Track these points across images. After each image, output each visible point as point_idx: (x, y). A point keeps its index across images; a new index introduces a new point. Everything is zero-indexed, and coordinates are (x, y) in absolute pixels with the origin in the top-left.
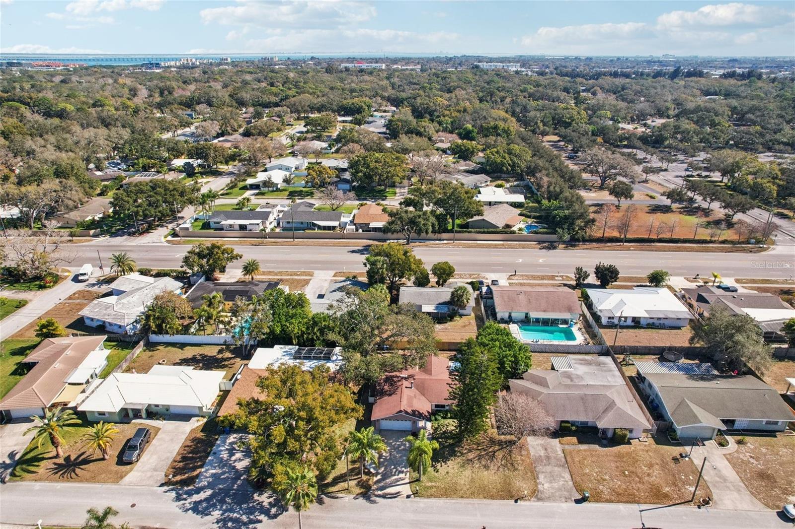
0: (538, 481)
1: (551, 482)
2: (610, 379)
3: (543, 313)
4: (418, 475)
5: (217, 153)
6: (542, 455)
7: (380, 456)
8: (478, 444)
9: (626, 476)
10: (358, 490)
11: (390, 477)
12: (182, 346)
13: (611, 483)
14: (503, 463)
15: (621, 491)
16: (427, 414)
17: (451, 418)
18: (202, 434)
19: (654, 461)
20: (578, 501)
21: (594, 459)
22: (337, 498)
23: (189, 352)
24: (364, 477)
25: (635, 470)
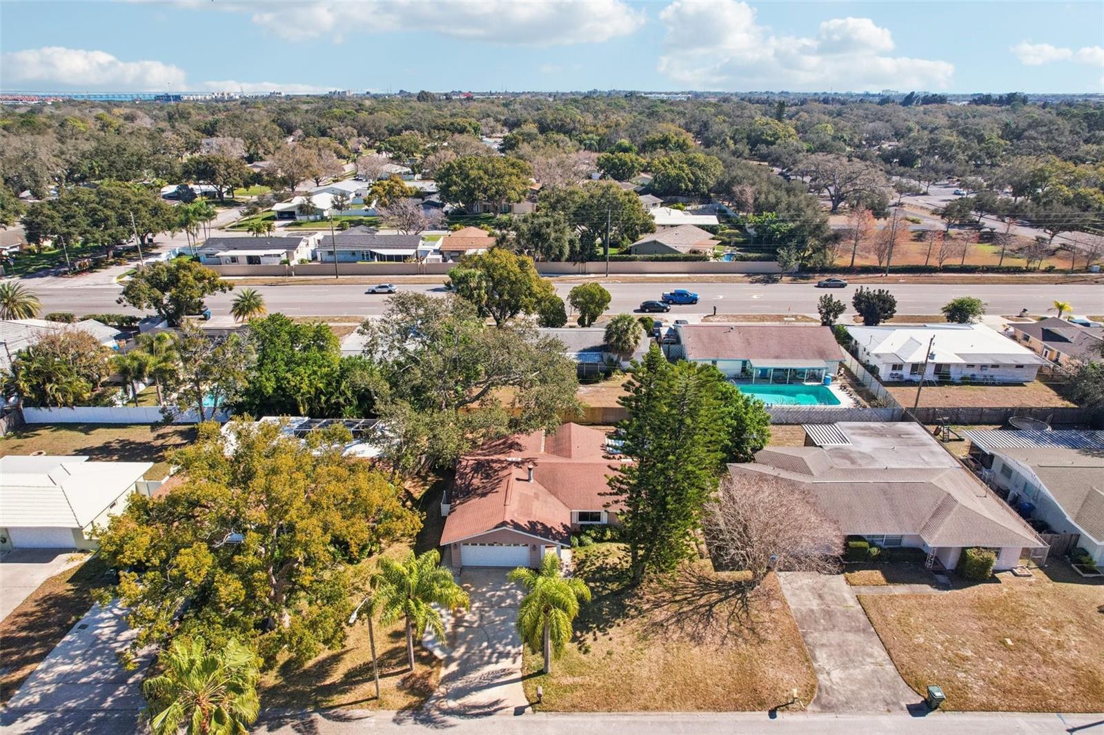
0: (816, 665)
1: (844, 667)
2: (926, 458)
3: (775, 361)
4: (542, 660)
5: (230, 170)
6: (815, 608)
7: (459, 622)
8: (675, 591)
9: (1008, 649)
10: (403, 700)
11: (476, 668)
12: (88, 427)
13: (982, 666)
14: (732, 627)
15: (1008, 685)
16: (561, 530)
17: (612, 540)
18: (69, 586)
19: (1060, 616)
20: (916, 710)
21: (930, 613)
22: (348, 719)
23: (98, 438)
24: (418, 669)
25: (1025, 636)
